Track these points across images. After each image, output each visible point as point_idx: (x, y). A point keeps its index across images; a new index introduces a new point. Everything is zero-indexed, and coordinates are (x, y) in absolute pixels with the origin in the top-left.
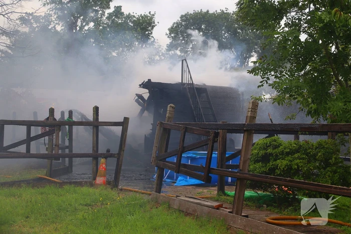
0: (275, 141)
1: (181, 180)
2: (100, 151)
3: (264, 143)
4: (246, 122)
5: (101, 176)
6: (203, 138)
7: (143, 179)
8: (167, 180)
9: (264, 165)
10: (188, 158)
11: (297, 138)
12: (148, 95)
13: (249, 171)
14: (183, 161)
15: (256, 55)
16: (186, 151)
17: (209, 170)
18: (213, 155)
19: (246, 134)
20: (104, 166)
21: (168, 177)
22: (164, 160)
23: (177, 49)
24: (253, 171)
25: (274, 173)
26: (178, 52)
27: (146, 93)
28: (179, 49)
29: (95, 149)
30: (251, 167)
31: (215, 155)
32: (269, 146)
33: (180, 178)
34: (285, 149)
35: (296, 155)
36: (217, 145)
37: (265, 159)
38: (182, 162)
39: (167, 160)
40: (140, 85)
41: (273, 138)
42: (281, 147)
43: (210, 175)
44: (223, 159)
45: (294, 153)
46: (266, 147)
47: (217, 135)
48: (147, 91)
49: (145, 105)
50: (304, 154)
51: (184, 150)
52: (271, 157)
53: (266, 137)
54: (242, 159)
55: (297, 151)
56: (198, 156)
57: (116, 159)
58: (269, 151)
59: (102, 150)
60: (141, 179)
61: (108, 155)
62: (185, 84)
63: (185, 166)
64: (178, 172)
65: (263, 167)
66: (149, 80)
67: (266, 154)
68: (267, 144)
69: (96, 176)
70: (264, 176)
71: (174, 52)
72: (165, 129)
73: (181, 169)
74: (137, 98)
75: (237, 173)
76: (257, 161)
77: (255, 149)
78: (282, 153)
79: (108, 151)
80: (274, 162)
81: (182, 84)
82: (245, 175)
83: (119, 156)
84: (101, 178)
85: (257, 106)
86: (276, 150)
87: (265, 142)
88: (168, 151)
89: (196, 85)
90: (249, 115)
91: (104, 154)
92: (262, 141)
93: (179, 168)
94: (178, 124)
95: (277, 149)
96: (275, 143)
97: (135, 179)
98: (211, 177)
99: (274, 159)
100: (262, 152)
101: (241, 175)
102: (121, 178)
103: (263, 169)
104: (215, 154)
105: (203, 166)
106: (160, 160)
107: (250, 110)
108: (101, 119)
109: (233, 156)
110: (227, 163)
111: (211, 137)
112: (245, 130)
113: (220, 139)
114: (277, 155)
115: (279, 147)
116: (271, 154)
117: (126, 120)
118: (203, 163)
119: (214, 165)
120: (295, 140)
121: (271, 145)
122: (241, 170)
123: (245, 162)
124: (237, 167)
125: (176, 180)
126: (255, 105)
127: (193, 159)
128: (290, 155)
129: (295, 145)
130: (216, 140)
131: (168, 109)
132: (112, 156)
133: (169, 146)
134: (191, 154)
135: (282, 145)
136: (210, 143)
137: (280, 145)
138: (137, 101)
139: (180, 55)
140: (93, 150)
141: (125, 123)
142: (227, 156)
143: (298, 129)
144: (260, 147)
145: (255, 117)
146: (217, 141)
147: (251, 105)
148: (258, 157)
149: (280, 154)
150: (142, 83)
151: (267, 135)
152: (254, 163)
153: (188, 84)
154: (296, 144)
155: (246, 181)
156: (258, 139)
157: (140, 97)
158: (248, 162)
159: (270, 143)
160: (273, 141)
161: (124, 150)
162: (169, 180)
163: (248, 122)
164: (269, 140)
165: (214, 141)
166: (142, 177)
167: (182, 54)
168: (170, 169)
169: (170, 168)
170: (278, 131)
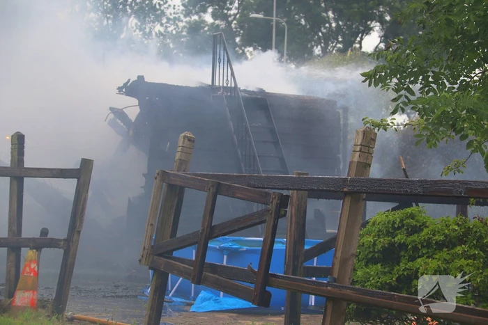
0: (412, 216)
1: (205, 300)
2: (26, 234)
3: (389, 222)
4: (348, 175)
5: (26, 290)
6: (256, 207)
7: (122, 297)
8: (174, 299)
9: (386, 270)
10: (222, 250)
11: (463, 212)
12: (138, 110)
13: (353, 283)
14: (210, 258)
15: (377, 28)
16: (217, 237)
17: (266, 277)
18: (277, 246)
19: (348, 200)
20: (33, 266)
21: (177, 294)
22: (168, 254)
23: (205, 11)
24: (363, 282)
25: (410, 287)
26: (208, 18)
27: (132, 107)
28: (210, 10)
29: (15, 228)
30: (359, 273)
31: (280, 245)
32: (399, 228)
33: (203, 294)
34: (434, 235)
35: (459, 248)
36: (283, 223)
37: (390, 255)
38: (209, 260)
39: (176, 254)
40: (120, 89)
41: (409, 210)
42: (425, 231)
43: (268, 289)
44: (297, 255)
45: (454, 246)
46: (392, 229)
47: (284, 201)
48: (135, 101)
49: (131, 132)
50: (476, 247)
51: (212, 232)
52: (402, 253)
53: (394, 209)
54: (339, 254)
55: (461, 240)
56: (245, 248)
57: (62, 251)
58: (400, 238)
59: (30, 230)
60: (117, 297)
61: (42, 242)
62: (219, 88)
63: (214, 268)
64: (199, 280)
65: (385, 273)
66: (141, 78)
67: (392, 244)
68: (394, 223)
69: (15, 290)
70: (385, 294)
71: (200, 17)
72: (171, 187)
73: (203, 274)
74: (112, 116)
75: (327, 285)
76: (370, 261)
77: (369, 233)
78: (428, 244)
79: (44, 232)
80: (410, 264)
81: (213, 88)
82: (344, 291)
83: (69, 245)
84: (27, 294)
85: (374, 140)
86: (414, 237)
87: (391, 218)
88: (178, 235)
89: (245, 91)
90: (356, 159)
91: (34, 240)
92: (384, 216)
93: (201, 273)
94: (200, 175)
95: (416, 235)
96: (413, 222)
97: (104, 297)
98: (269, 295)
99: (410, 256)
100: (383, 241)
101: (336, 290)
102: (71, 293)
103: (386, 279)
104: (281, 242)
105: (252, 271)
106: (160, 255)
107: (358, 148)
108: (29, 163)
109: (321, 249)
110: (307, 264)
111: (272, 207)
112: (346, 194)
113: (290, 210)
114: (415, 249)
115: (422, 230)
116: (403, 246)
117: (87, 164)
118: (254, 263)
119: (277, 268)
120: (457, 216)
121: (403, 226)
122: (335, 280)
123: (344, 262)
124: (326, 272)
125: (194, 300)
126: (368, 139)
127: (233, 253)
128: (445, 250)
129: (457, 228)
130: (283, 213)
131: (180, 143)
132: (53, 243)
133: (180, 225)
134: (227, 242)
135: (427, 227)
136: (270, 219)
137: (424, 225)
138: (112, 124)
139: (213, 24)
140: (10, 230)
141: (82, 173)
142: (306, 247)
143: (461, 193)
144: (379, 231)
145: (370, 165)
146: (285, 215)
147: (361, 137)
148: (374, 252)
149: (423, 246)
150: (125, 85)
151: (395, 204)
152: (366, 265)
153: (226, 89)
154: (458, 224)
155: (345, 304)
156: (377, 211)
157: (119, 114)
158: (350, 263)
159: (401, 221)
160: (407, 218)
161: (79, 232)
162: (179, 300)
163: (353, 176)
164: (398, 215)
165: (279, 215)
166: (120, 292)
167: (217, 22)
168: (181, 275)
169: (181, 273)
170: (416, 195)
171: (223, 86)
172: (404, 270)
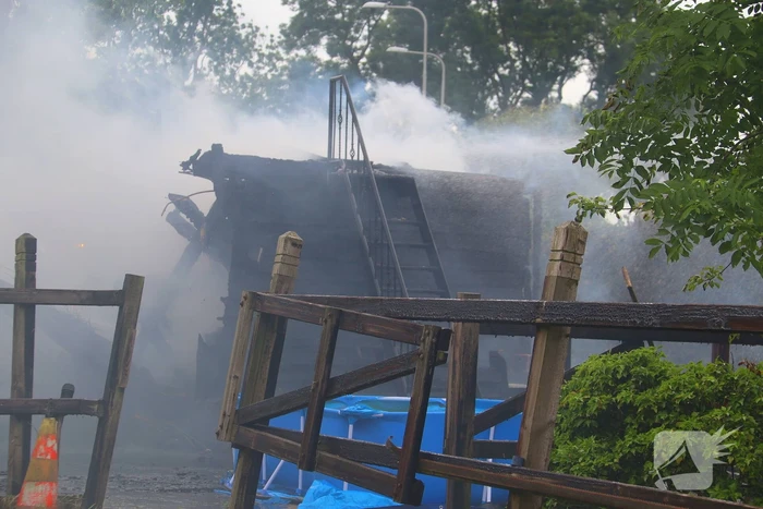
0: (644, 362)
1: (319, 494)
2: (39, 393)
3: (607, 371)
4: (543, 297)
5: (39, 481)
6: (399, 349)
7: (188, 491)
8: (272, 494)
9: (604, 446)
10: (346, 416)
11: (722, 354)
12: (213, 197)
13: (552, 466)
14: (328, 430)
15: (586, 67)
16: (339, 395)
17: (415, 459)
18: (432, 410)
19: (543, 339)
20: (51, 443)
21: (277, 485)
22: (261, 423)
23: (316, 42)
24: (567, 466)
25: (640, 473)
27: (203, 195)
28: (324, 41)
29: (21, 385)
30: (561, 451)
31: (437, 409)
32: (623, 380)
33: (316, 486)
34: (678, 391)
35: (716, 411)
36: (442, 374)
37: (609, 423)
38: (325, 431)
39: (273, 423)
40: (185, 165)
41: (638, 352)
42: (664, 385)
43: (418, 476)
44: (463, 424)
45: (710, 408)
46: (612, 383)
47: (443, 339)
48: (208, 184)
49: (202, 233)
50: (743, 410)
51: (330, 388)
52: (628, 420)
53: (615, 351)
54: (529, 422)
55: (720, 399)
56: (381, 413)
57: (95, 419)
58: (625, 395)
59: (46, 387)
60: (182, 490)
61: (65, 406)
62: (338, 163)
63: (334, 445)
64: (310, 464)
65: (600, 451)
66: (217, 148)
67: (612, 406)
68: (616, 371)
69: (22, 482)
70: (603, 485)
71: (309, 52)
72: (267, 319)
73: (317, 455)
74: (172, 207)
75: (510, 470)
76: (578, 432)
77: (576, 389)
78: (668, 405)
79: (68, 391)
80: (641, 437)
81: (330, 163)
82: (538, 480)
83: (105, 410)
84: (41, 488)
85: (583, 243)
86: (648, 394)
87: (610, 364)
88: (279, 391)
89: (380, 167)
90: (555, 272)
91: (51, 402)
92: (600, 362)
93: (313, 453)
94: (311, 299)
95: (650, 391)
96: (645, 371)
97: (162, 490)
98: (421, 485)
99: (640, 425)
100: (599, 401)
101: (525, 478)
102: (110, 486)
103: (602, 460)
104: (440, 404)
105: (394, 448)
106: (250, 425)
107: (558, 256)
108: (43, 281)
109: (500, 414)
110: (479, 438)
111: (424, 348)
112: (539, 327)
113: (453, 353)
114: (649, 413)
115: (659, 383)
116: (629, 408)
117: (134, 283)
118: (397, 436)
119: (432, 444)
120: (713, 362)
121: (629, 376)
122: (523, 462)
123: (537, 434)
124: (510, 450)
125: (303, 494)
126: (575, 240)
127: (362, 422)
128: (695, 414)
129: (713, 379)
130: (441, 357)
131: (280, 250)
132: (81, 408)
133: (281, 377)
134: (355, 404)
135: (668, 379)
136: (421, 367)
137: (662, 376)
138: (172, 219)
139: (328, 62)
140: (14, 388)
141: (126, 297)
142: (478, 411)
143: (719, 324)
144: (592, 384)
145: (576, 282)
146: (444, 361)
147: (562, 237)
148: (584, 417)
149: (660, 409)
150: (193, 159)
151: (616, 343)
152: (572, 439)
153: (352, 164)
154: (715, 374)
155: (539, 500)
156: (587, 354)
157: (183, 204)
158: (547, 435)
159: (627, 369)
160: (636, 364)
161: (122, 390)
162: (278, 494)
163: (550, 298)
164: (622, 360)
165: (435, 360)
166: (186, 482)
167: (335, 59)
168: (283, 457)
169: (282, 452)
170: (650, 328)
171: (346, 160)
172: (630, 446)
